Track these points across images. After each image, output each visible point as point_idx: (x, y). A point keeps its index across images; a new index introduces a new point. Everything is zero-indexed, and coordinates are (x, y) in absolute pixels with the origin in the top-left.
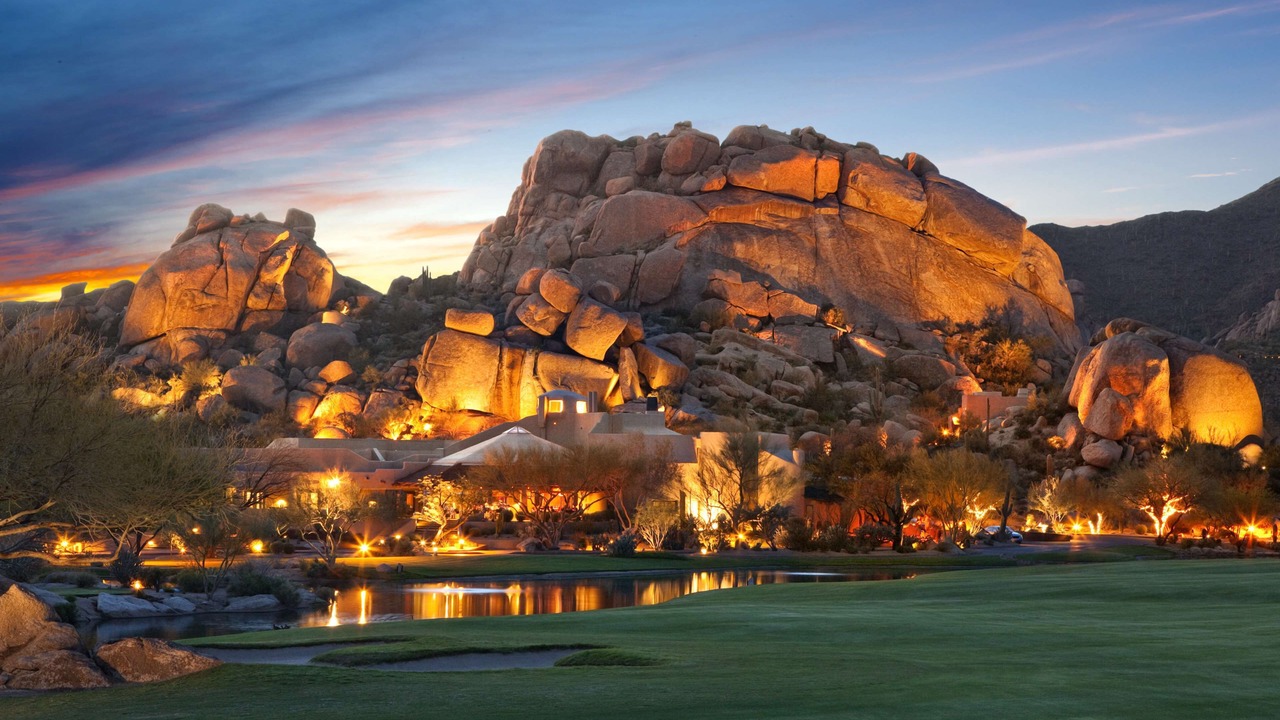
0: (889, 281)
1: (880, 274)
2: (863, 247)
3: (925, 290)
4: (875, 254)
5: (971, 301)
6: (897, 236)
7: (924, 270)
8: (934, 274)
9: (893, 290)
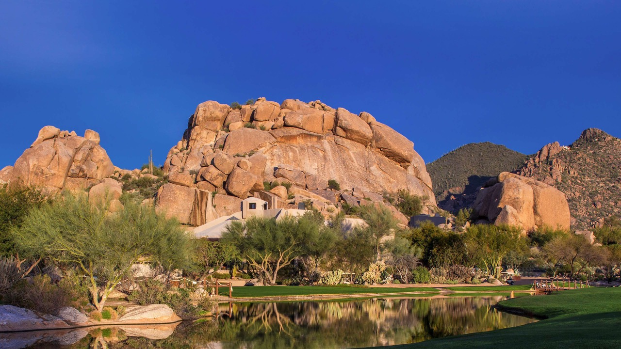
0: (357, 170)
1: (353, 167)
2: (345, 155)
3: (373, 174)
4: (350, 158)
5: (392, 180)
6: (359, 150)
7: (372, 165)
8: (376, 167)
9: (359, 174)
